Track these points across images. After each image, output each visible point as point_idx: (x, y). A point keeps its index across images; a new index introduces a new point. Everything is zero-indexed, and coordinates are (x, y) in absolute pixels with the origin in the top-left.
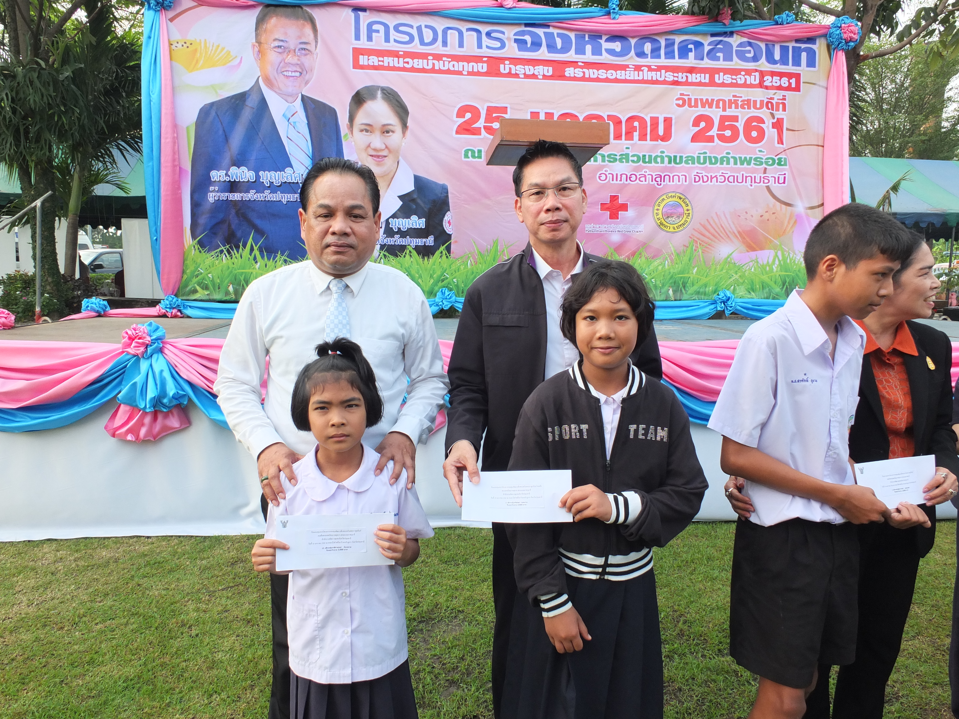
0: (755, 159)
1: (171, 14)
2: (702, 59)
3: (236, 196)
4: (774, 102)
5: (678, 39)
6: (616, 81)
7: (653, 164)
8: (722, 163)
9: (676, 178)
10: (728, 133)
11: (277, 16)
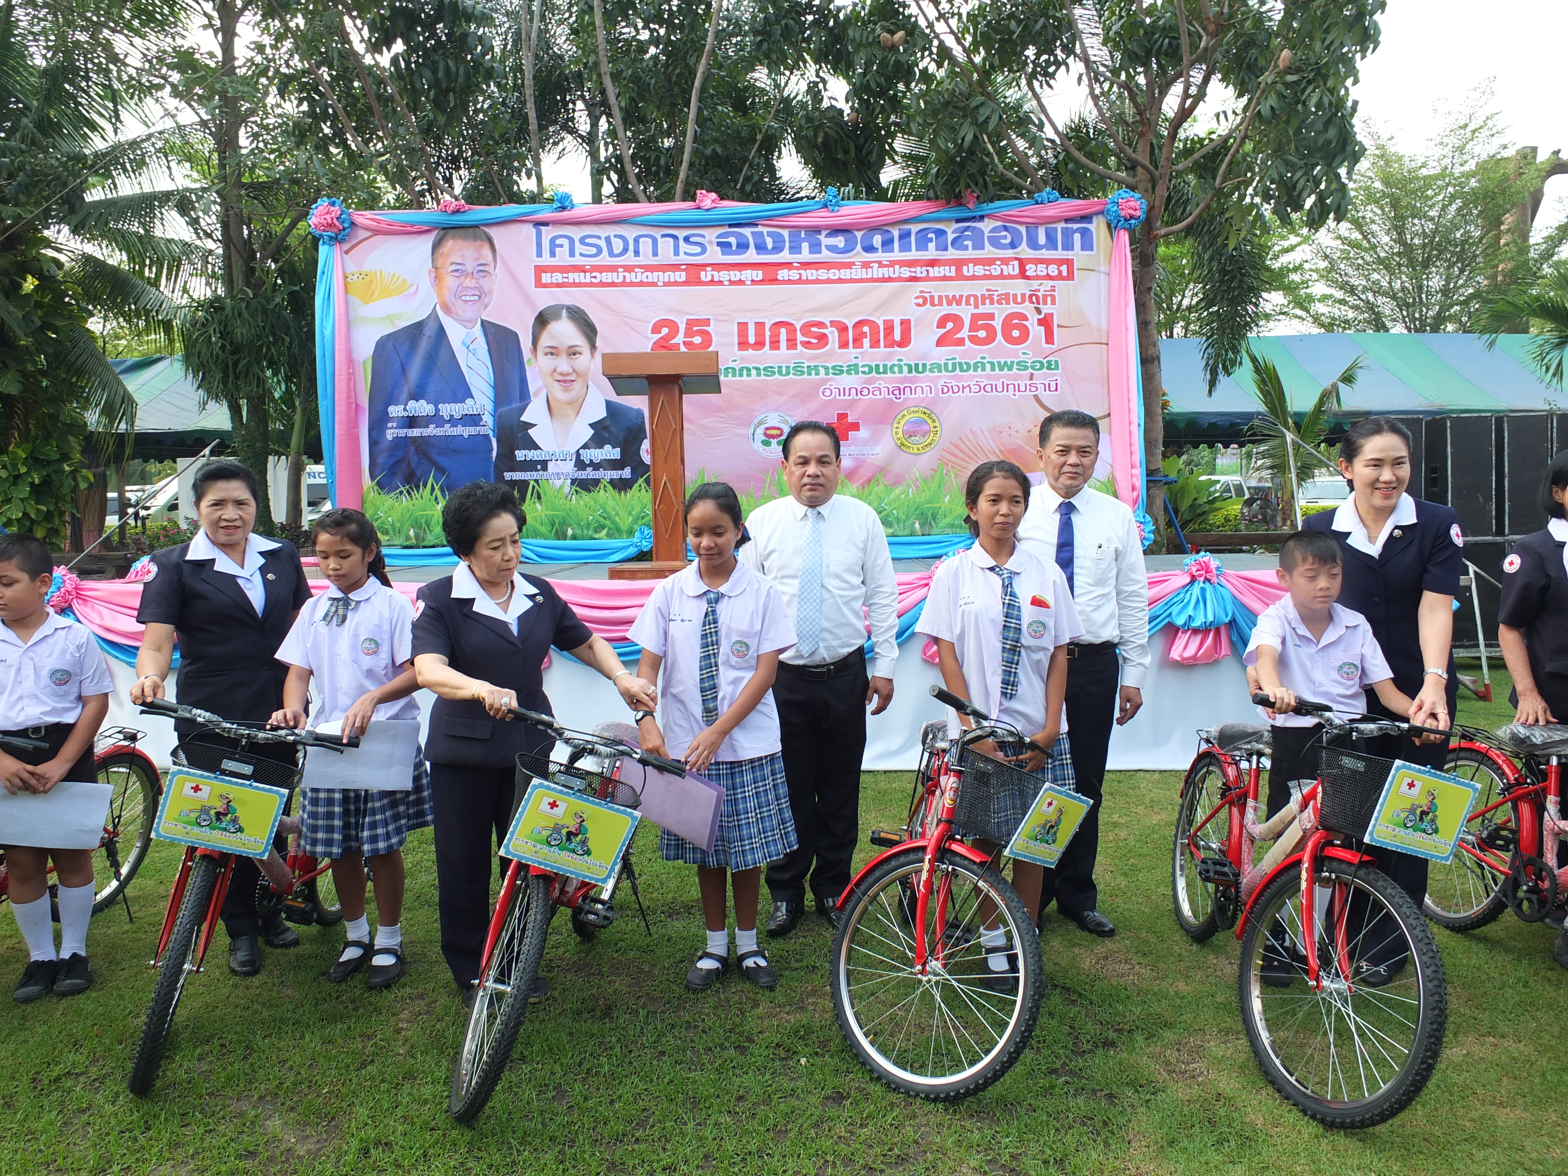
0: (1018, 364)
1: (346, 247)
2: (946, 249)
3: (415, 432)
4: (1040, 294)
5: (914, 228)
6: (840, 281)
7: (889, 374)
8: (975, 370)
9: (919, 390)
10: (982, 334)
11: (453, 238)
